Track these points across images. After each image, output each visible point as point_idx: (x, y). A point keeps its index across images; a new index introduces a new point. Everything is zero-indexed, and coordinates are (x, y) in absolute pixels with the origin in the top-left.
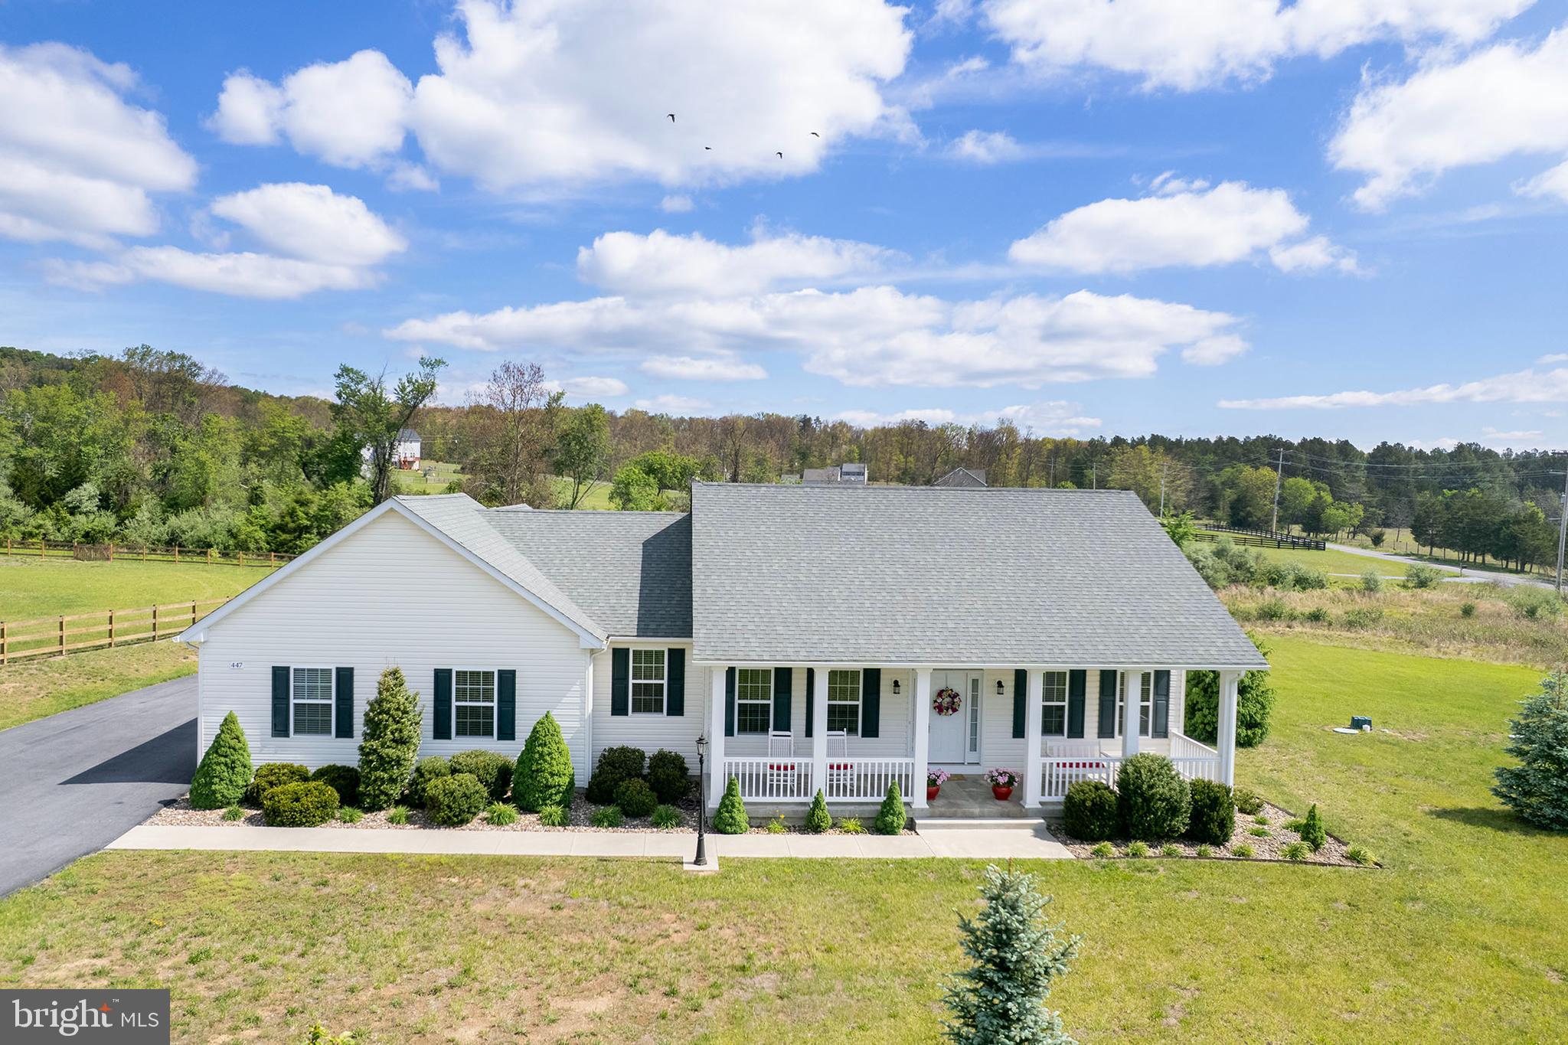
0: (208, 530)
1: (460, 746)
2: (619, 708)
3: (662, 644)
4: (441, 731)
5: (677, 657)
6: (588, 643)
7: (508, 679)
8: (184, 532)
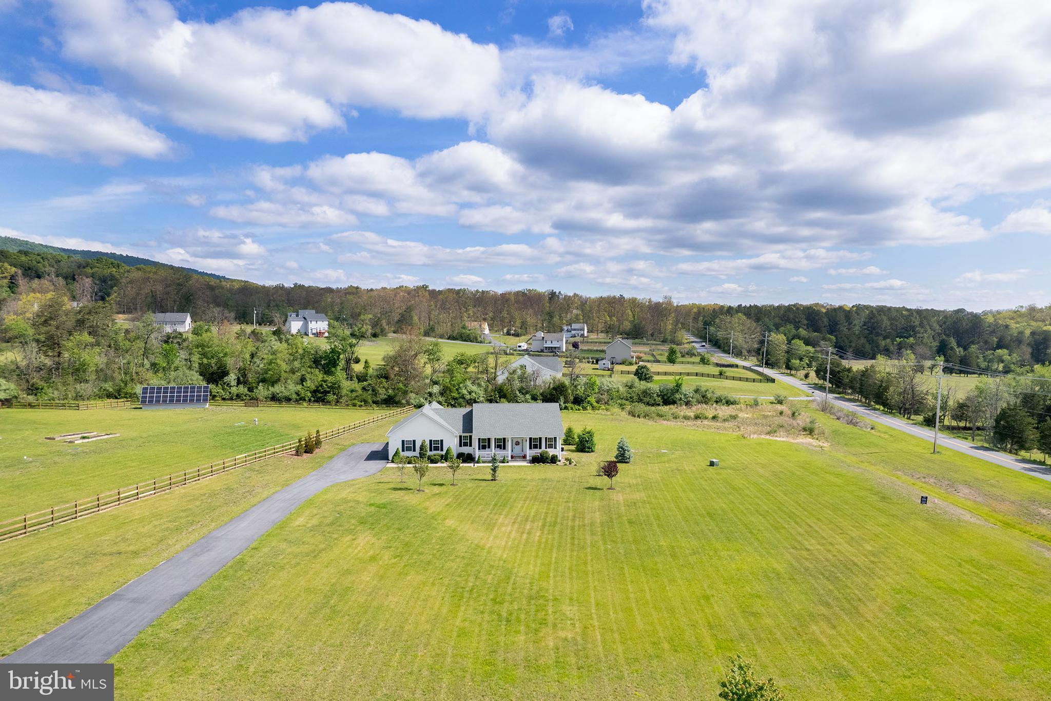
0: (288, 394)
1: (434, 452)
2: (460, 446)
3: (468, 434)
4: (431, 450)
5: (471, 437)
6: (455, 434)
7: (442, 441)
8: (278, 394)
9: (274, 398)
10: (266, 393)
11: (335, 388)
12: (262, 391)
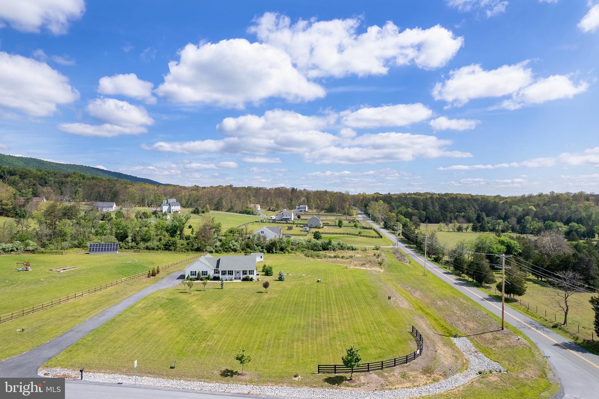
0: (154, 246)
1: (204, 276)
2: (215, 273)
3: (217, 269)
6: (212, 269)
7: (207, 271)
8: (149, 246)
9: (147, 248)
10: (144, 246)
11: (174, 244)
12: (142, 245)
